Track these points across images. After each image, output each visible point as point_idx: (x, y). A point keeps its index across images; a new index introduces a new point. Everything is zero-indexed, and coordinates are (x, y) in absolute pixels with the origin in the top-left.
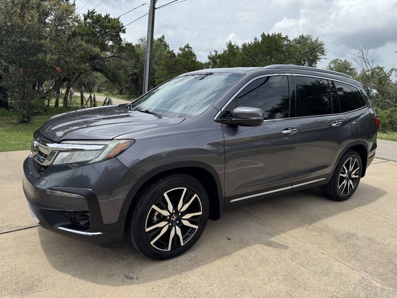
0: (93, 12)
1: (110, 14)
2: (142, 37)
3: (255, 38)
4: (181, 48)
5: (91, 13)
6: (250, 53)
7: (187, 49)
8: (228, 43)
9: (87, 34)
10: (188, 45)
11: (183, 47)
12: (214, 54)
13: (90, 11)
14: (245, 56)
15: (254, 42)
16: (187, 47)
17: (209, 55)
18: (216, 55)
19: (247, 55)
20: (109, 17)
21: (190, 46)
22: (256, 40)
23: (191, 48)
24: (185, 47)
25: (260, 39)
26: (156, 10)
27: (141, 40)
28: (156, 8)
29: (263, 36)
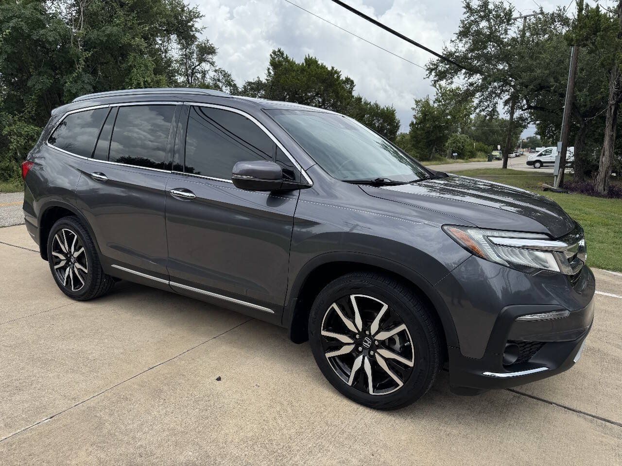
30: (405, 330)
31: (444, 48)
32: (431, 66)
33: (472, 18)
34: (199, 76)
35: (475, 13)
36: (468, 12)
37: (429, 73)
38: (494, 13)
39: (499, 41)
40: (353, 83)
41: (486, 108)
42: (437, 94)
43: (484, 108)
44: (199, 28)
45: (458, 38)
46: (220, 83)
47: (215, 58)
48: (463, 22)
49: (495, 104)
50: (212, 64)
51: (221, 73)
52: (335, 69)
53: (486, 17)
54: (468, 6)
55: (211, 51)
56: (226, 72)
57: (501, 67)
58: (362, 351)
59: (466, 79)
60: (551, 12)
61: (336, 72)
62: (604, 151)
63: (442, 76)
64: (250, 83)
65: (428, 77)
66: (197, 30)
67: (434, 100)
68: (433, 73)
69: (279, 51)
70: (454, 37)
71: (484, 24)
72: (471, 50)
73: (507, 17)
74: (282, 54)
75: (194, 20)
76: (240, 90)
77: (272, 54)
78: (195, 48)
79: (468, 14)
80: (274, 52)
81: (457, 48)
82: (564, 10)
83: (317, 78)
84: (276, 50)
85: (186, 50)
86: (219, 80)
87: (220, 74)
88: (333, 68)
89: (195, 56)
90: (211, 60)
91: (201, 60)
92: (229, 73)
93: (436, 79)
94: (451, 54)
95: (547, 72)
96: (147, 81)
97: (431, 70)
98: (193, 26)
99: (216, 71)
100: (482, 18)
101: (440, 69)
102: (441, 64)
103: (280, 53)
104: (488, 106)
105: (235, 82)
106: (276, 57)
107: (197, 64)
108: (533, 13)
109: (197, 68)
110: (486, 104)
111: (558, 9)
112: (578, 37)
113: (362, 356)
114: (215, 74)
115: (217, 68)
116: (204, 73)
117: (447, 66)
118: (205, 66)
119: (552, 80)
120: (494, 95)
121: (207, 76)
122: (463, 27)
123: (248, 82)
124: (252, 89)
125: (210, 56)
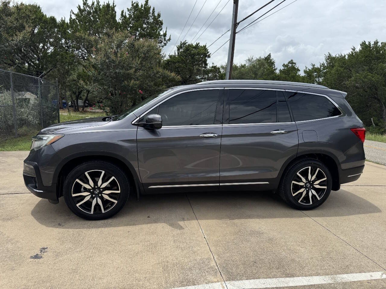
0: (184, 43)
1: (200, 43)
2: (249, 57)
3: (352, 48)
4: (284, 64)
5: (183, 43)
6: (345, 65)
7: (290, 65)
8: (327, 55)
9: (179, 62)
10: (292, 60)
11: (286, 63)
12: (310, 67)
13: (182, 42)
14: (339, 68)
15: (352, 52)
16: (290, 63)
17: (305, 69)
18: (313, 69)
19: (342, 67)
20: (199, 45)
21: (294, 62)
22: (354, 49)
23: (295, 63)
24: (289, 63)
25: (358, 48)
26: (236, 35)
27: (249, 60)
28: (236, 33)
29: (363, 44)
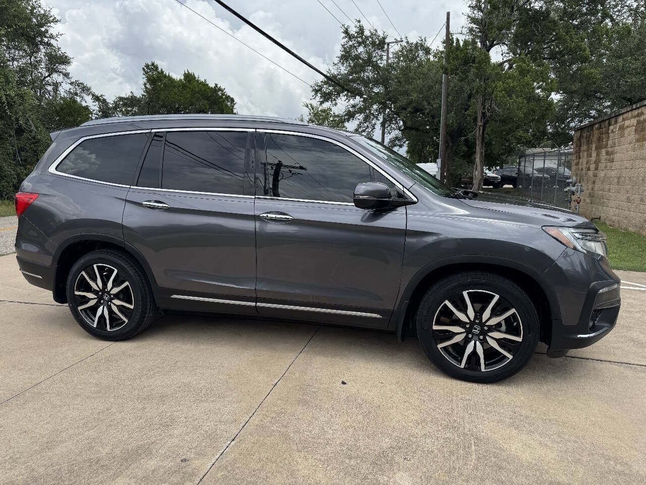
30: (515, 313)
31: (327, 70)
32: (316, 88)
33: (351, 43)
34: (50, 88)
35: (353, 38)
36: (346, 37)
37: (315, 94)
38: (370, 39)
39: (376, 67)
40: (234, 101)
41: (366, 129)
42: (310, 114)
43: (364, 129)
44: (54, 34)
45: (340, 61)
46: (78, 97)
47: (69, 69)
48: (343, 46)
49: (374, 125)
50: (66, 75)
51: (79, 86)
52: (219, 86)
53: (363, 43)
54: (346, 32)
55: (65, 60)
56: (85, 85)
57: (376, 90)
58: (472, 337)
59: (347, 101)
60: (415, 42)
61: (220, 89)
62: (477, 166)
63: (326, 97)
64: (121, 99)
65: (315, 98)
66: (52, 37)
67: (308, 120)
68: (319, 95)
69: (153, 64)
70: (336, 60)
71: (361, 49)
72: (351, 73)
73: (381, 44)
74: (157, 68)
75: (49, 25)
76: (111, 106)
77: (145, 68)
78: (43, 57)
79: (347, 39)
80: (147, 66)
81: (339, 70)
82: (425, 41)
83: (202, 95)
84: (150, 64)
85: (30, 59)
86: (76, 94)
87: (77, 87)
88: (216, 85)
89: (43, 65)
90: (64, 71)
91: (51, 71)
92: (88, 86)
93: (321, 100)
94: (335, 77)
95: (421, 96)
96: (9, 95)
97: (316, 91)
98: (47, 31)
99: (71, 84)
100: (360, 44)
101: (325, 91)
102: (325, 86)
103: (154, 67)
104: (368, 127)
105: (104, 97)
106: (149, 71)
107: (47, 75)
108: (395, 41)
109: (47, 79)
110: (366, 125)
111: (420, 39)
112: (452, 67)
113: (473, 341)
114: (71, 87)
115: (73, 80)
116: (56, 85)
117: (331, 88)
118: (56, 77)
119: (425, 103)
120: (372, 117)
121: (60, 88)
122: (343, 51)
123: (120, 98)
124: (125, 105)
125: (63, 66)
